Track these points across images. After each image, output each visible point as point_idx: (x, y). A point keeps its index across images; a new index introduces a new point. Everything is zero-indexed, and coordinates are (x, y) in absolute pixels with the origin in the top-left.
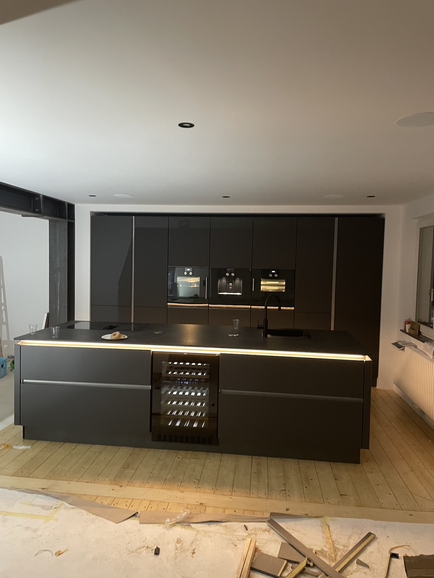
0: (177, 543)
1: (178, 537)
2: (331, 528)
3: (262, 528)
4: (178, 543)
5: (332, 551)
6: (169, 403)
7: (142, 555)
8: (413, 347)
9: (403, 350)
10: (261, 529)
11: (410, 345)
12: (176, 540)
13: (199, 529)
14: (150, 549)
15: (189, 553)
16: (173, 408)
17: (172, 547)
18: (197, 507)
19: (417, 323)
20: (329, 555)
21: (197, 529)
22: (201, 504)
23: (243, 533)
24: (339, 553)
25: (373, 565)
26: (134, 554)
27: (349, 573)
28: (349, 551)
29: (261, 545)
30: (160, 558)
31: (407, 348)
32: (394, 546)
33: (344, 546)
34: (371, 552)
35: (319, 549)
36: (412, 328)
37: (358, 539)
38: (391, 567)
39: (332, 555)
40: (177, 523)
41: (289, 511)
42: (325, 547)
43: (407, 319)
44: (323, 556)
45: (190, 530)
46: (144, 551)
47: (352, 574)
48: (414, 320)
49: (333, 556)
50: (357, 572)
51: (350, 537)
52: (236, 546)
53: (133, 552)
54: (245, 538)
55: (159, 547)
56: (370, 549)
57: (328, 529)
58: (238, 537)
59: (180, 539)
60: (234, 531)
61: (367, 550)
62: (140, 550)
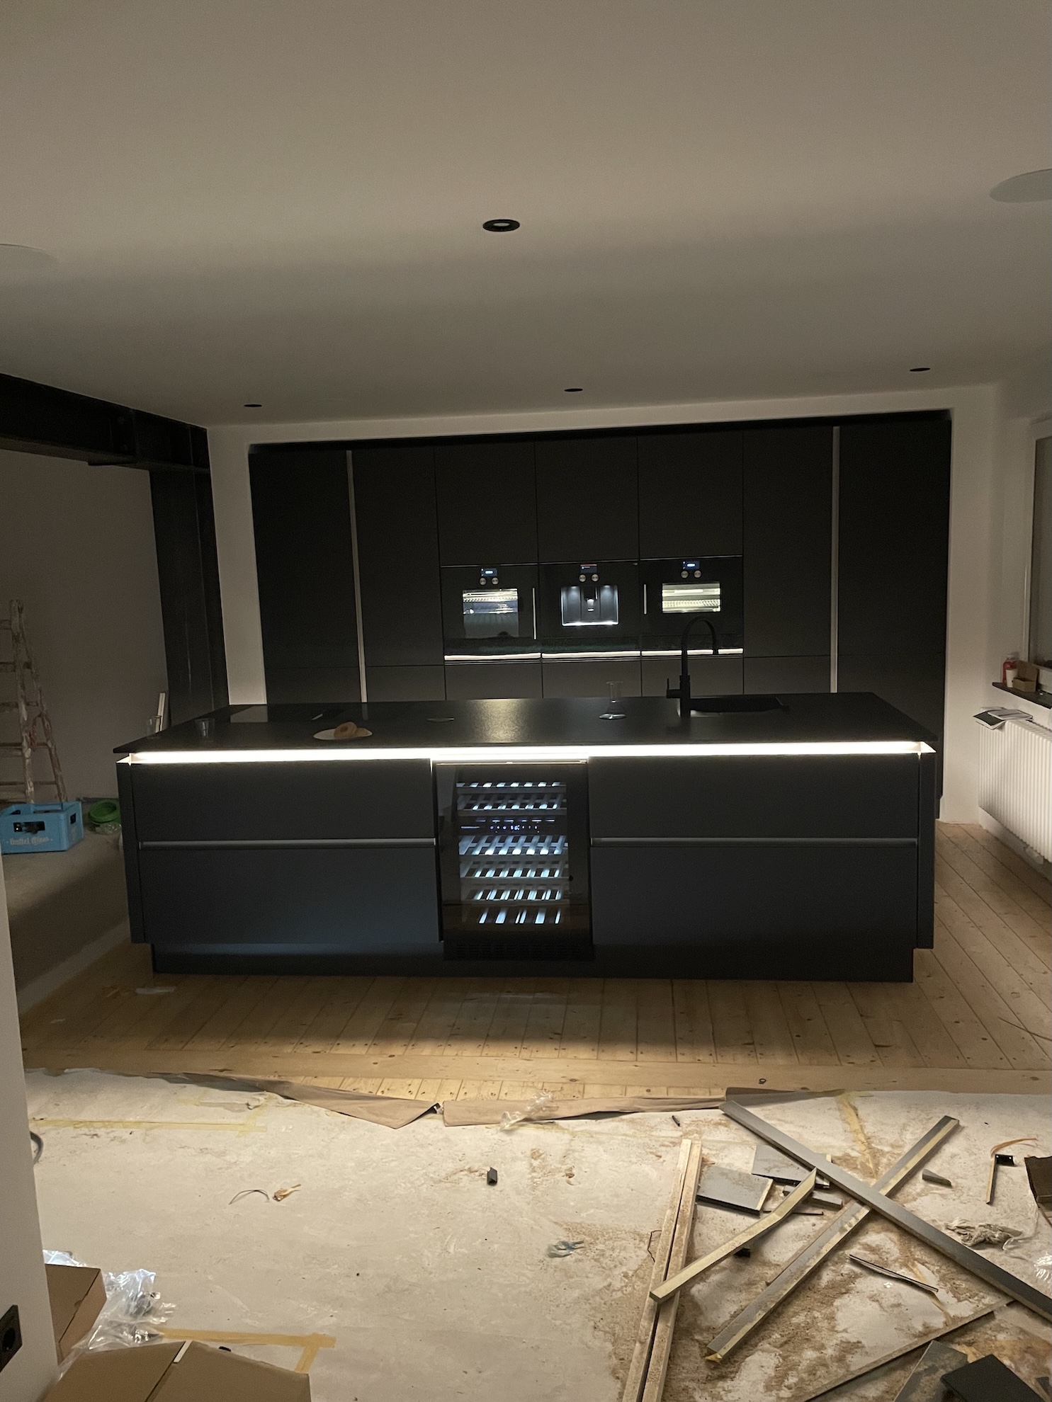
0: (533, 1158)
1: (534, 1147)
2: (860, 1113)
3: (712, 1120)
4: (535, 1159)
5: (868, 1156)
6: (478, 875)
7: (461, 1184)
8: (1023, 720)
9: (1001, 728)
10: (710, 1121)
11: (1016, 714)
12: (529, 1153)
13: (576, 1130)
14: (477, 1174)
15: (560, 1177)
16: (488, 885)
17: (522, 1166)
18: (565, 1086)
19: (1033, 665)
20: (861, 1165)
21: (571, 1129)
22: (572, 1080)
23: (671, 1132)
24: (884, 1160)
25: (959, 1181)
26: (443, 1185)
27: (910, 1197)
28: (904, 1154)
29: (714, 1152)
30: (499, 1189)
31: (1010, 723)
32: (1001, 1142)
33: (892, 1146)
34: (953, 1156)
35: (839, 1154)
36: (1018, 678)
37: (923, 1132)
38: (999, 1182)
39: (867, 1164)
40: (526, 1120)
41: (765, 1084)
42: (853, 1149)
43: (1010, 656)
44: (848, 1167)
45: (556, 1132)
46: (465, 1179)
47: (915, 1199)
48: (1024, 657)
49: (871, 1166)
50: (926, 1195)
51: (904, 1127)
52: (660, 1157)
53: (440, 1181)
54: (676, 1141)
55: (495, 1168)
56: (948, 1149)
57: (854, 1114)
58: (661, 1139)
59: (538, 1152)
60: (652, 1128)
61: (942, 1151)
62: (455, 1177)
